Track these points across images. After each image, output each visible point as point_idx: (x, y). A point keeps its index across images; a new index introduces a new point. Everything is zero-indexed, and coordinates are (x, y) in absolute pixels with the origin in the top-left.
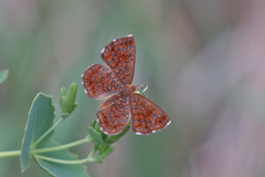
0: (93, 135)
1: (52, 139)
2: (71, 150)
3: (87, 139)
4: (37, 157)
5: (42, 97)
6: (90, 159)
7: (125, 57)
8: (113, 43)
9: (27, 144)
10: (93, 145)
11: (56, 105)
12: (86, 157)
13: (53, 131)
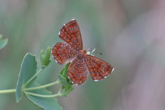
0: (61, 79)
1: (35, 82)
2: (47, 88)
3: (58, 82)
4: (26, 93)
5: (29, 56)
6: (59, 94)
7: (74, 34)
8: (64, 27)
9: (20, 85)
10: (61, 85)
11: (38, 60)
12: (56, 93)
13: (36, 77)
